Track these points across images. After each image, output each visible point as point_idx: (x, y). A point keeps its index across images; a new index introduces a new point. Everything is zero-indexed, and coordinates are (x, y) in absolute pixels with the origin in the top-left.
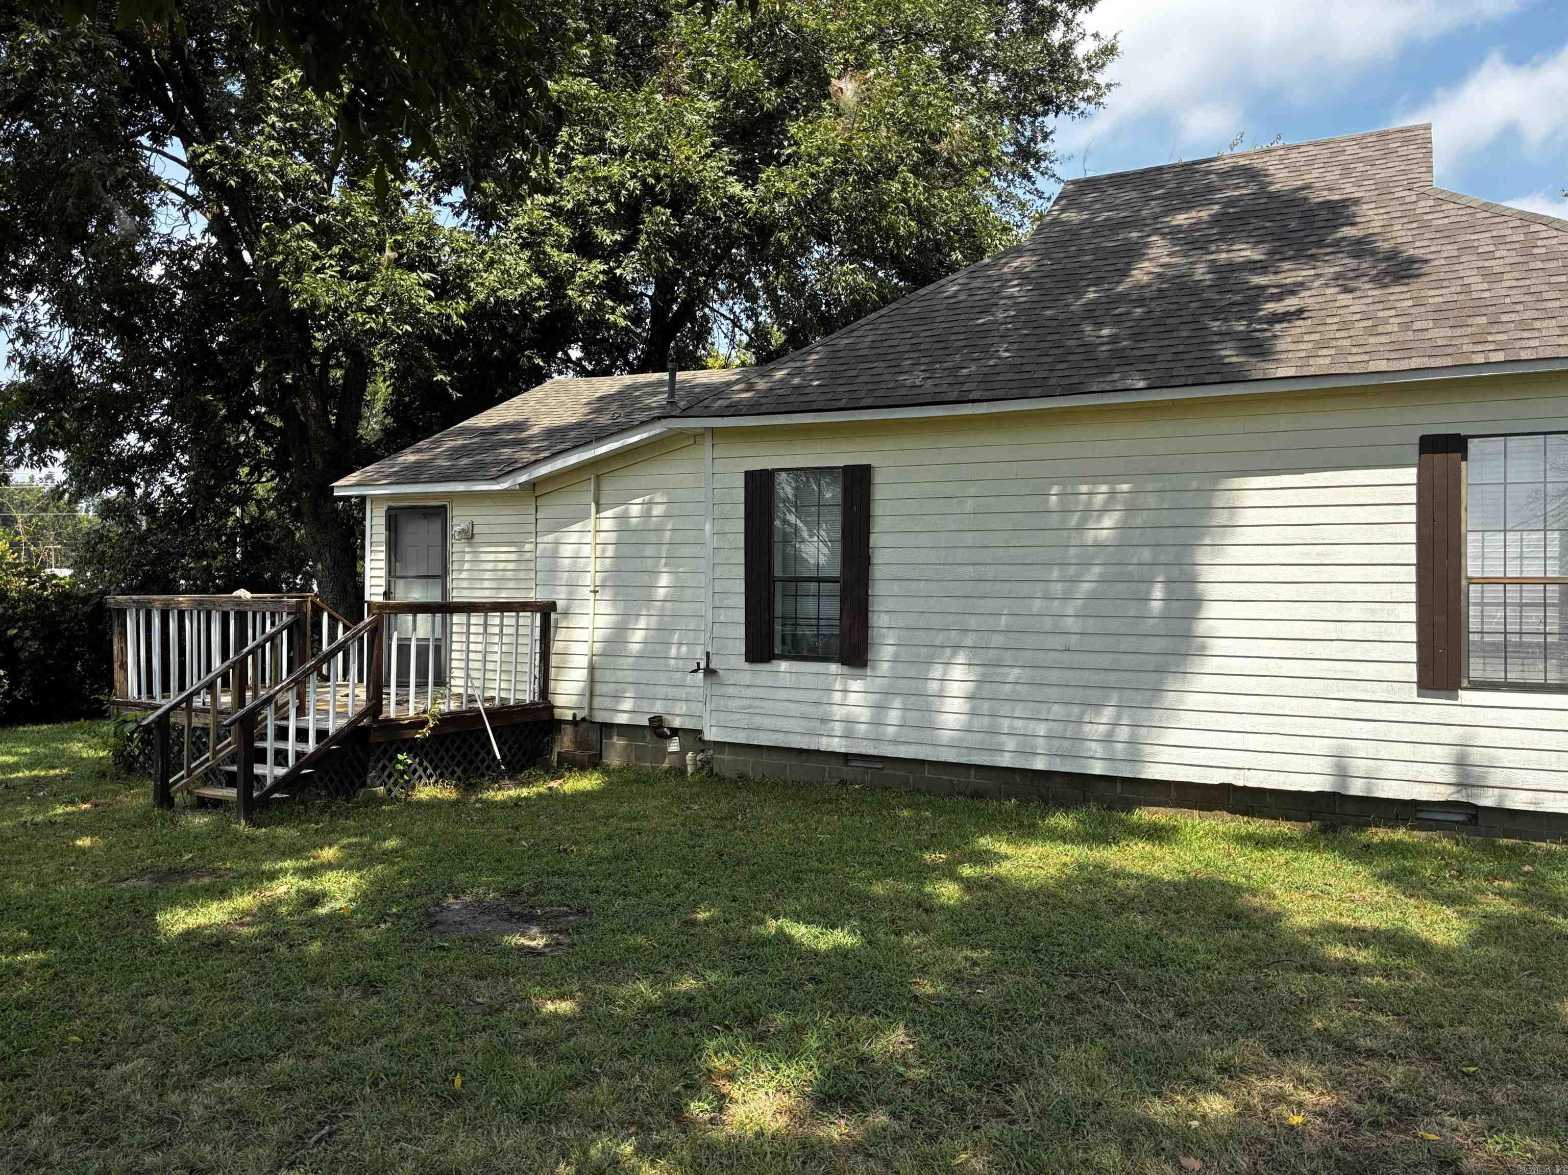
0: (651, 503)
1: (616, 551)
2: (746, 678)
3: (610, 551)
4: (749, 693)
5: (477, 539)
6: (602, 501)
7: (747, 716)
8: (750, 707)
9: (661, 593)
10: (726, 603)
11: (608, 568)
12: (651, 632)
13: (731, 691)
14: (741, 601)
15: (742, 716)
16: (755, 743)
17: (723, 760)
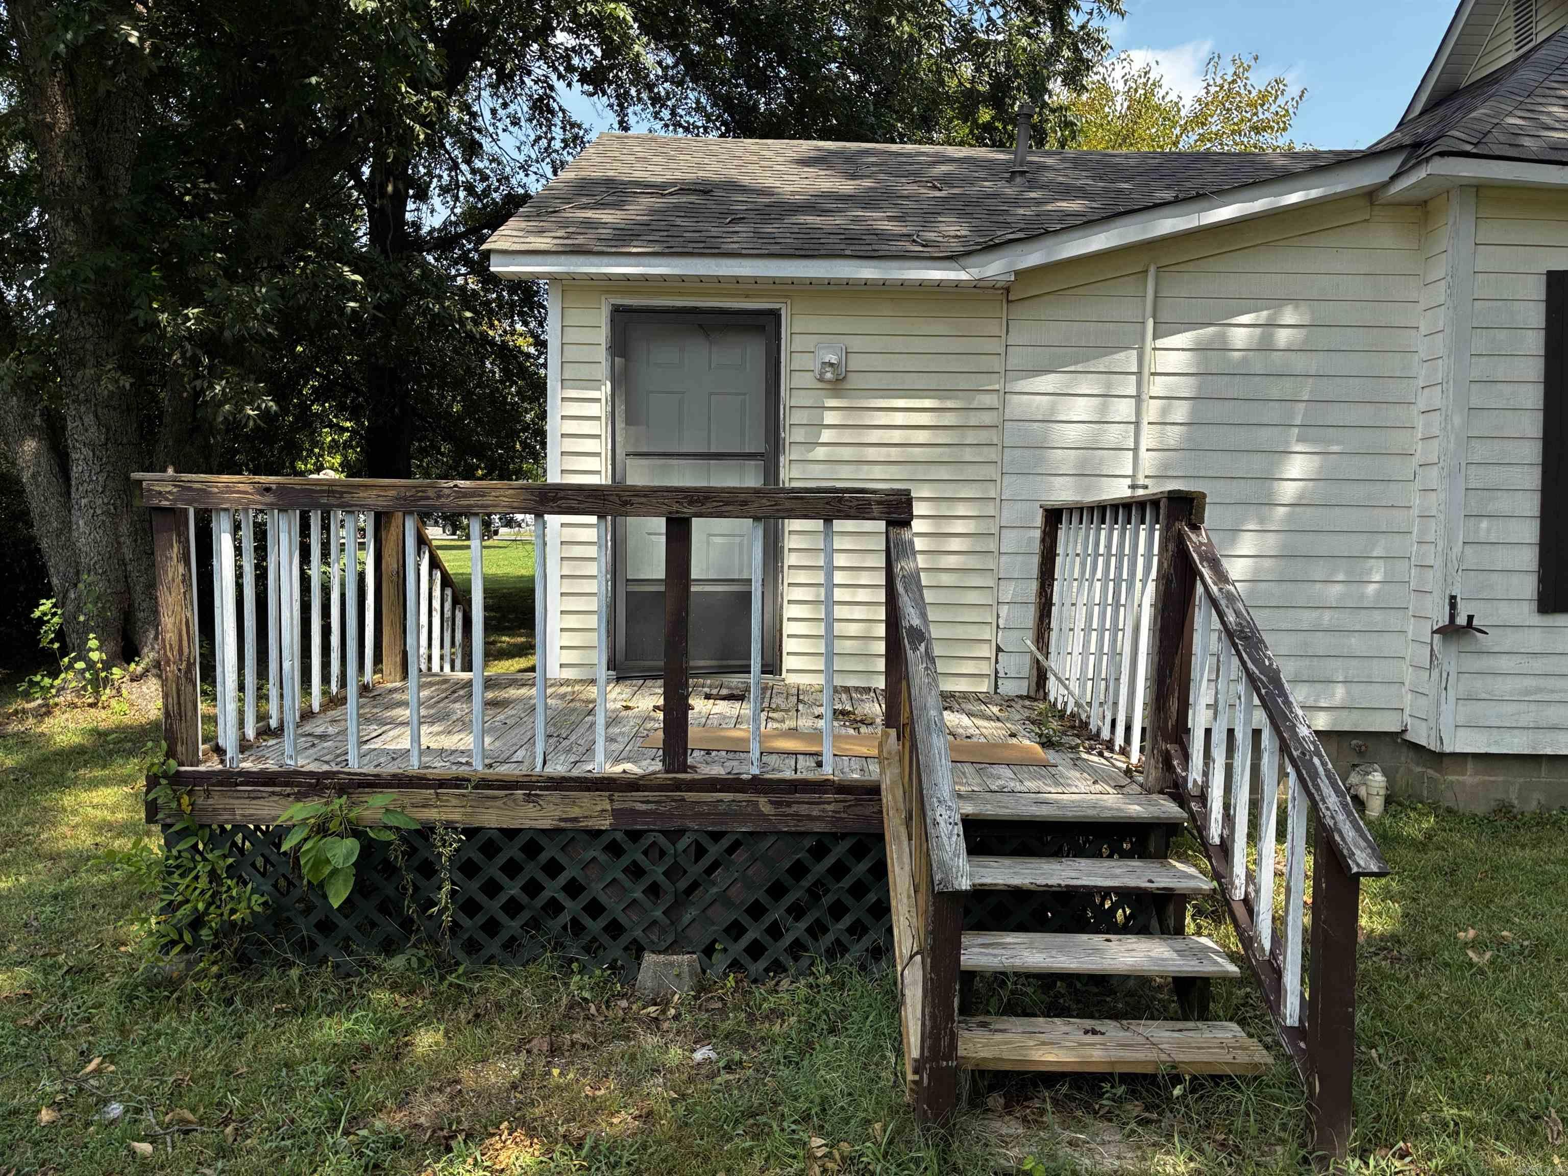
0: (1271, 325)
1: (1193, 412)
2: (1535, 640)
3: (1180, 412)
4: (1538, 665)
5: (855, 381)
6: (1164, 317)
7: (1533, 707)
8: (1539, 690)
9: (1288, 491)
10: (1491, 508)
11: (1172, 443)
12: (1267, 563)
13: (1504, 664)
14: (1531, 505)
15: (1523, 707)
16: (1549, 751)
17: (1463, 784)
